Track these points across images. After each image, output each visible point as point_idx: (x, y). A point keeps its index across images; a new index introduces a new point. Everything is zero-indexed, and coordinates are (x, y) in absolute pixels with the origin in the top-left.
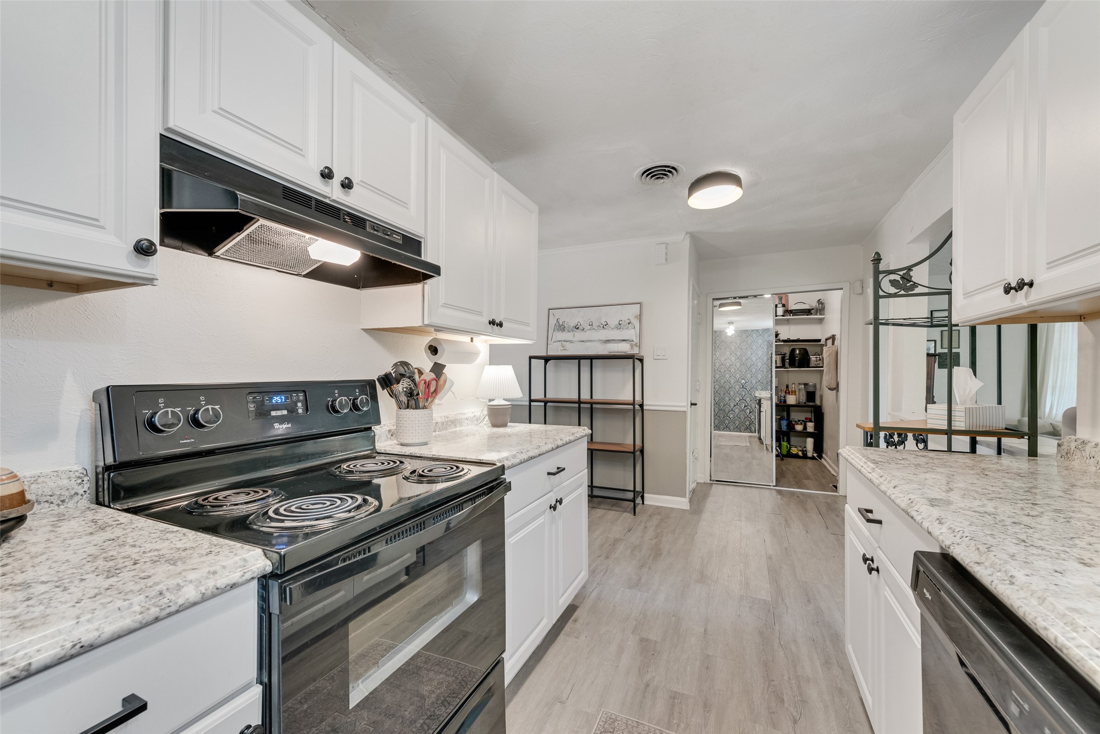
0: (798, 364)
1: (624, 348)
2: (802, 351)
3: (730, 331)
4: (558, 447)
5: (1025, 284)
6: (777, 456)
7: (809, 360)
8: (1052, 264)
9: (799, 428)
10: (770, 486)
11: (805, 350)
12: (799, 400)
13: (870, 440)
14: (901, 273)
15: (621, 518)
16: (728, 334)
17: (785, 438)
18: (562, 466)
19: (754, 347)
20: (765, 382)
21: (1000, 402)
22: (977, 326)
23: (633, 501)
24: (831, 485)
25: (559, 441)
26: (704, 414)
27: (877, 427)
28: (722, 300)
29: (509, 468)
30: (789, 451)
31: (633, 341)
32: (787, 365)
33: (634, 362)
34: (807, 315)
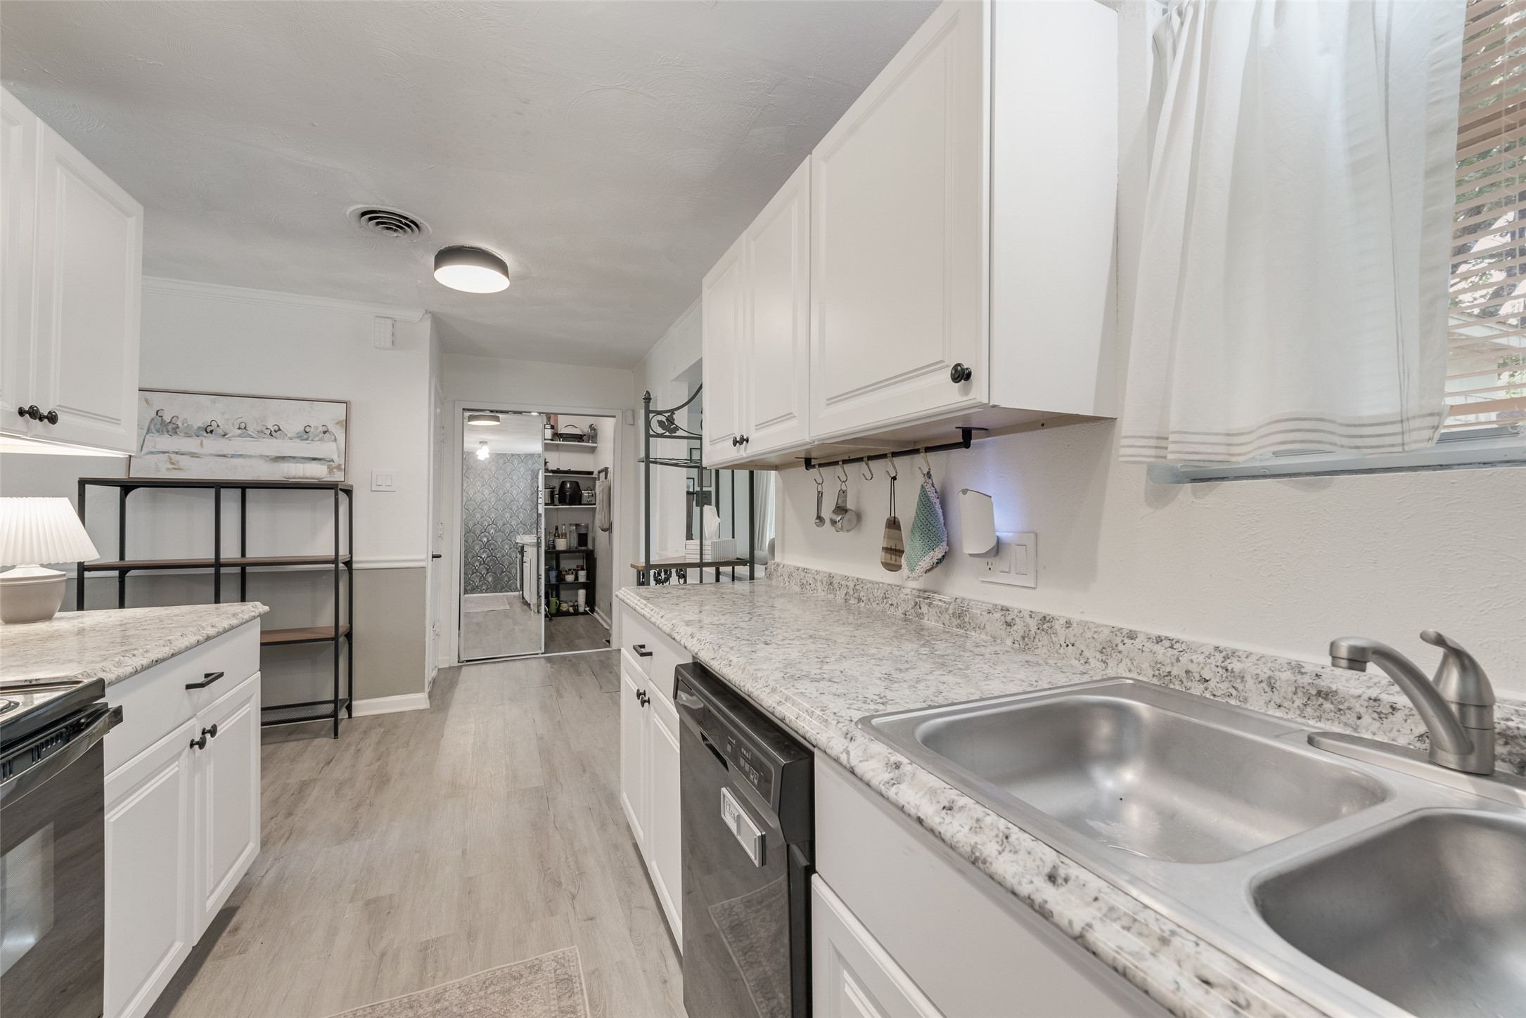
0: (569, 501)
1: (317, 472)
2: (574, 484)
3: (483, 454)
4: (208, 638)
5: (744, 440)
6: (546, 616)
7: (581, 496)
8: (760, 426)
9: (570, 578)
10: (538, 654)
11: (577, 483)
12: (570, 545)
13: (642, 581)
14: (667, 415)
15: (310, 749)
16: (480, 458)
17: (554, 593)
18: (215, 670)
19: (515, 478)
20: (528, 523)
21: (733, 537)
22: (720, 470)
23: (335, 715)
24: (604, 641)
25: (210, 628)
26: (450, 571)
27: (649, 566)
28: (476, 413)
29: (111, 684)
30: (558, 609)
31: (333, 461)
32: (556, 501)
33: (336, 494)
34: (579, 442)
